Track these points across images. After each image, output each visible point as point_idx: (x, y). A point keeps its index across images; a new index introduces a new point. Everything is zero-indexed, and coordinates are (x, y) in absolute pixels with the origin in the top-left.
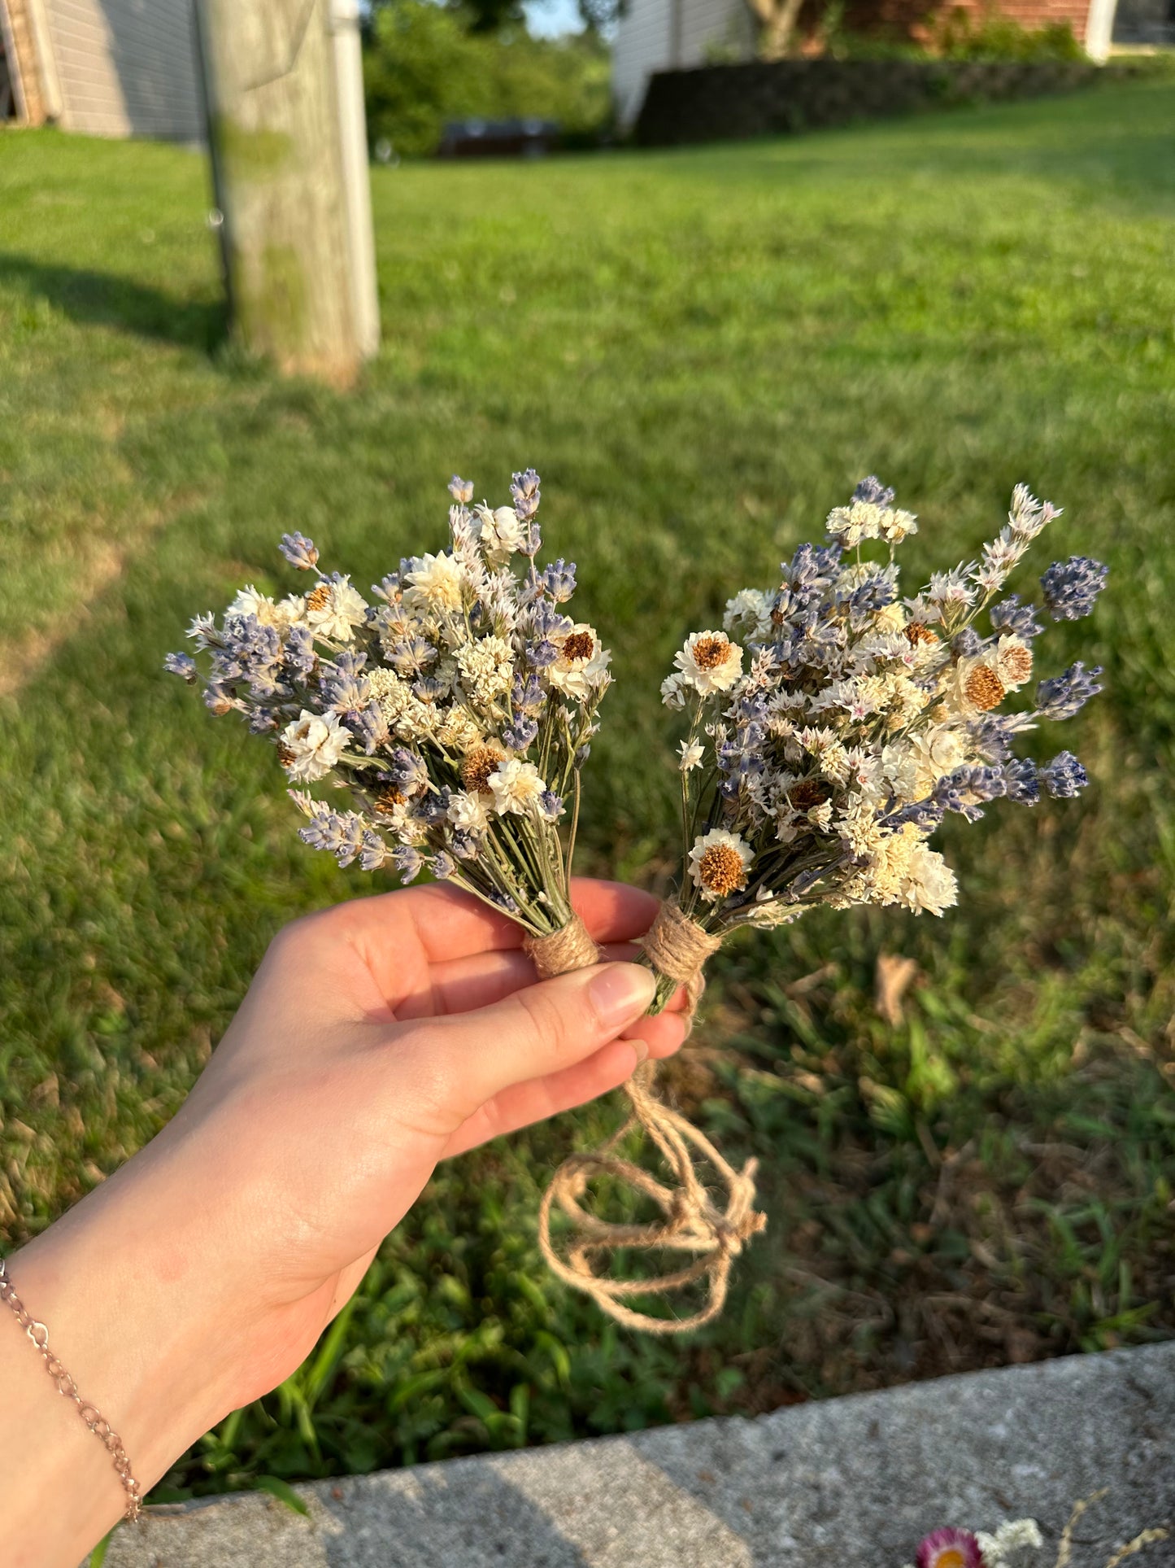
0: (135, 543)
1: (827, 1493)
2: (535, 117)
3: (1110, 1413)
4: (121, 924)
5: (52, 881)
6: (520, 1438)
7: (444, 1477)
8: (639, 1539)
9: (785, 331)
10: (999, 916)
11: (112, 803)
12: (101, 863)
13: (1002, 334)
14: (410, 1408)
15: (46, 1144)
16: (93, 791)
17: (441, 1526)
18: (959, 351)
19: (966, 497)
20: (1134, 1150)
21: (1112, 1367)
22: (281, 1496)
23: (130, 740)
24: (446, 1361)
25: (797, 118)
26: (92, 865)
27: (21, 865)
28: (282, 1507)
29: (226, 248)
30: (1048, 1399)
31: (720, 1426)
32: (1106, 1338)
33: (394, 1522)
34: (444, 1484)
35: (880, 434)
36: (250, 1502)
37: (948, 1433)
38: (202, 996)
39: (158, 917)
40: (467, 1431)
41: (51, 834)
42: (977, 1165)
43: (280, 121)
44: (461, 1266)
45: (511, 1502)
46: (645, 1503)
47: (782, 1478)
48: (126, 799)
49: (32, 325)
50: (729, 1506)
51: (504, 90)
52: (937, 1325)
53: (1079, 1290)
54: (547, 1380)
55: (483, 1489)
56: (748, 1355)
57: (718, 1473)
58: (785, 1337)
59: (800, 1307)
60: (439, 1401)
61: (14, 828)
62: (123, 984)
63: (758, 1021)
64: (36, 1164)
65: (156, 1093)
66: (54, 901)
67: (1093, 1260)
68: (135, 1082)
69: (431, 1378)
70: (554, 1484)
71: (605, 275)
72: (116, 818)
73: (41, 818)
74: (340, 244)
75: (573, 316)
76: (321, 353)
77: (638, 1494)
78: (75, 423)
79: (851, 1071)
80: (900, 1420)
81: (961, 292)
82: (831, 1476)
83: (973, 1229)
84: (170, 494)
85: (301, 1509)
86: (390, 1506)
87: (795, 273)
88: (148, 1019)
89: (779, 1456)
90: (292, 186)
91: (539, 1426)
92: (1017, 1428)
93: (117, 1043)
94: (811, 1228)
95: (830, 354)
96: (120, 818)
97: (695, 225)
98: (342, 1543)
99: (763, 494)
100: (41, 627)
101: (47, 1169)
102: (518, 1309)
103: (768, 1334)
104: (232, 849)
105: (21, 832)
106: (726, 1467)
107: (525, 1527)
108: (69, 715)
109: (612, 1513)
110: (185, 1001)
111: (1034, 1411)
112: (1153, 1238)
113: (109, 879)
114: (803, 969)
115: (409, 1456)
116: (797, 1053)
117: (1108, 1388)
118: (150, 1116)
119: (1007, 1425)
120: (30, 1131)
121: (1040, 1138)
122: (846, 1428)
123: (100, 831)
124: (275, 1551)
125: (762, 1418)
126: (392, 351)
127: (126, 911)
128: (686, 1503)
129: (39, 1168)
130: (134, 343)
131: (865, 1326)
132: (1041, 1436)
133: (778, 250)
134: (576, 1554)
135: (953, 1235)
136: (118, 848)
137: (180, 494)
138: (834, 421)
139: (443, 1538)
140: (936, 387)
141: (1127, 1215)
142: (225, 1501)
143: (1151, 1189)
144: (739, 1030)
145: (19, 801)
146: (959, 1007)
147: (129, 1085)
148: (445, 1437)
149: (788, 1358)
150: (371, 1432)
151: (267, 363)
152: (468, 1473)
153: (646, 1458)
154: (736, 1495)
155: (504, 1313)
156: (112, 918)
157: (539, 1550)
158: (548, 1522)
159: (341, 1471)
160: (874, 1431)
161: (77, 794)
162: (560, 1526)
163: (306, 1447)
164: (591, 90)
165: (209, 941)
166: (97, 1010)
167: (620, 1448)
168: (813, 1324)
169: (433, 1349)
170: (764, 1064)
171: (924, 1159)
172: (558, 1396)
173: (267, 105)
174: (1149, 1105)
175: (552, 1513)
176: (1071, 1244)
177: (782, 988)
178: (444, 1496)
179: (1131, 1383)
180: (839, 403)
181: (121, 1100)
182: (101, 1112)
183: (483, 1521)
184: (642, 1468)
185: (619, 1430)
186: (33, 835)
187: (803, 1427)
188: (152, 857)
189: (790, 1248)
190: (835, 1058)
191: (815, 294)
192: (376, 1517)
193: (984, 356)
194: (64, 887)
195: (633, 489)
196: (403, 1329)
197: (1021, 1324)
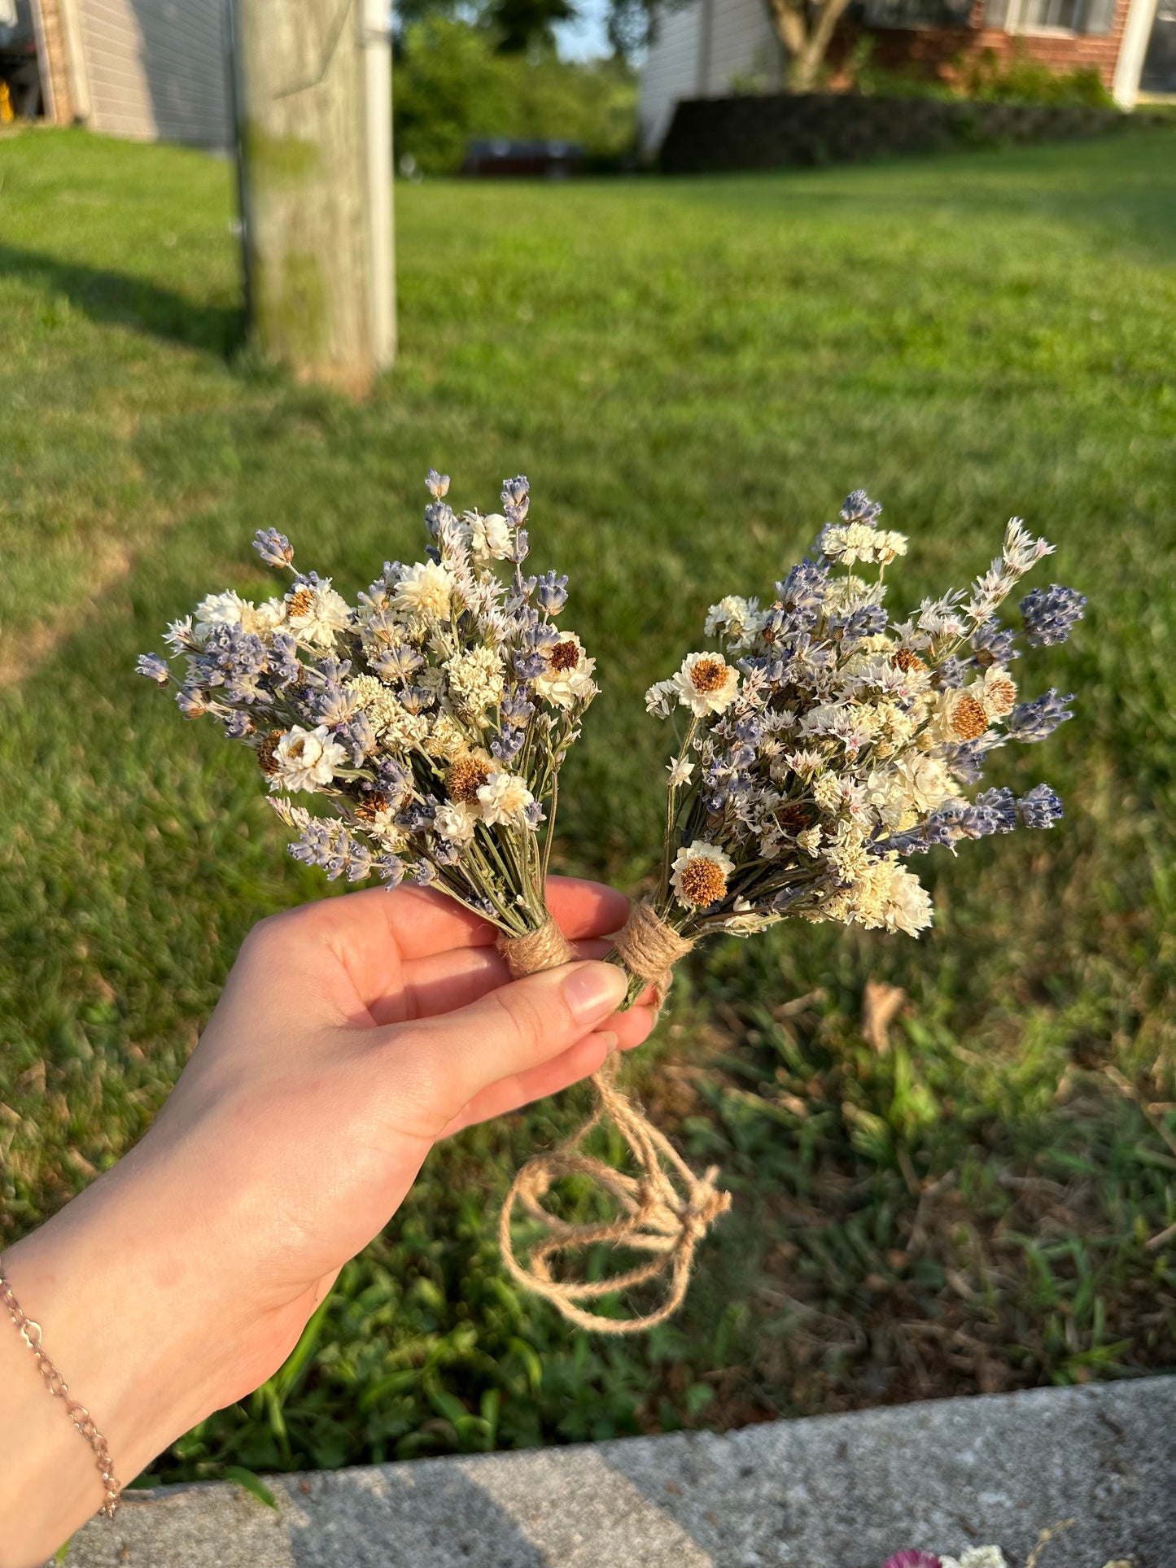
0: (144, 541)
1: (793, 1511)
2: (560, 139)
3: (1080, 1446)
4: (115, 916)
5: (48, 871)
6: (489, 1442)
7: (412, 1476)
8: (604, 1547)
9: (800, 362)
10: (989, 949)
11: (111, 797)
12: (98, 855)
13: (1017, 374)
14: (381, 1407)
15: (31, 1129)
16: (93, 784)
17: (407, 1525)
18: (974, 389)
19: (974, 534)
20: (1113, 1187)
21: (1083, 1400)
22: (250, 1487)
23: (132, 735)
24: (418, 1363)
25: (821, 152)
26: (88, 856)
27: (18, 853)
28: (250, 1498)
29: (248, 255)
30: (1017, 1430)
31: (689, 1440)
32: (1077, 1372)
33: (361, 1518)
34: (412, 1483)
35: (891, 467)
36: (218, 1492)
37: (916, 1458)
38: (192, 991)
39: (152, 911)
40: (437, 1433)
41: (49, 825)
42: (957, 1195)
43: (308, 130)
44: (438, 1270)
45: (478, 1504)
46: (611, 1512)
47: (749, 1494)
48: (125, 793)
49: (52, 322)
50: (695, 1519)
51: (530, 111)
52: (909, 1352)
53: (1053, 1324)
54: (518, 1386)
55: (450, 1490)
56: (719, 1372)
57: (685, 1485)
58: (756, 1357)
59: (773, 1327)
60: (410, 1402)
61: (12, 817)
62: (113, 975)
63: (744, 1043)
64: (20, 1148)
65: (142, 1084)
66: (49, 890)
67: (1069, 1295)
68: (122, 1072)
69: (404, 1378)
70: (521, 1488)
71: (623, 298)
72: (114, 811)
73: (40, 808)
74: (362, 255)
75: (589, 338)
76: (337, 363)
77: (605, 1502)
78: (90, 420)
79: (835, 1096)
80: (868, 1442)
81: (977, 331)
82: (797, 1494)
83: (950, 1258)
84: (181, 495)
85: (269, 1500)
86: (357, 1502)
87: (813, 305)
88: (137, 1010)
89: (746, 1472)
90: (316, 195)
91: (508, 1432)
92: (985, 1456)
93: (105, 1032)
94: (787, 1250)
95: (844, 386)
96: (118, 810)
97: (716, 253)
98: (307, 1536)
99: (772, 521)
100: (48, 620)
101: (30, 1154)
102: (493, 1314)
103: (740, 1352)
104: (228, 847)
105: (19, 821)
106: (694, 1481)
107: (490, 1529)
108: (72, 707)
109: (578, 1521)
110: (175, 995)
111: (1003, 1440)
112: (1129, 1276)
113: (105, 871)
114: (792, 993)
115: (378, 1454)
116: (782, 1075)
117: (1079, 1421)
118: (135, 1107)
119: (976, 1453)
120: (15, 1116)
121: (1020, 1171)
122: (815, 1448)
123: (97, 823)
124: (241, 1541)
125: (732, 1434)
126: (408, 363)
127: (121, 903)
128: (652, 1514)
129: (23, 1152)
130: (152, 344)
131: (837, 1349)
132: (1009, 1466)
133: (796, 281)
134: (541, 1559)
135: (929, 1264)
136: (115, 841)
137: (191, 494)
138: (846, 453)
139: (408, 1536)
140: (949, 423)
141: (1104, 1252)
142: (194, 1489)
143: (1129, 1227)
144: (725, 1051)
145: (19, 790)
146: (945, 1038)
147: (116, 1074)
148: (415, 1438)
149: (759, 1377)
150: (340, 1429)
151: (284, 369)
152: (436, 1474)
153: (614, 1468)
154: (703, 1509)
155: (478, 1317)
156: (105, 910)
157: (503, 1553)
158: (514, 1525)
159: (309, 1465)
160: (842, 1452)
161: (76, 785)
162: (525, 1531)
163: (276, 1441)
164: (616, 115)
165: (202, 936)
166: (88, 1000)
167: (589, 1456)
168: (786, 1346)
169: (406, 1350)
170: (747, 1084)
171: (904, 1187)
172: (528, 1402)
173: (296, 115)
174: (1131, 1144)
175: (518, 1517)
176: (1047, 1277)
177: (770, 1011)
178: (411, 1495)
179: (1102, 1417)
180: (852, 435)
181: (107, 1089)
182: (86, 1100)
183: (449, 1522)
184: (609, 1477)
185: (588, 1439)
186: (31, 825)
187: (772, 1444)
188: (148, 852)
189: (766, 1268)
190: (819, 1082)
191: (832, 326)
192: (343, 1512)
193: (998, 396)
194: (58, 875)
195: (642, 511)
196: (377, 1328)
197: (994, 1356)
